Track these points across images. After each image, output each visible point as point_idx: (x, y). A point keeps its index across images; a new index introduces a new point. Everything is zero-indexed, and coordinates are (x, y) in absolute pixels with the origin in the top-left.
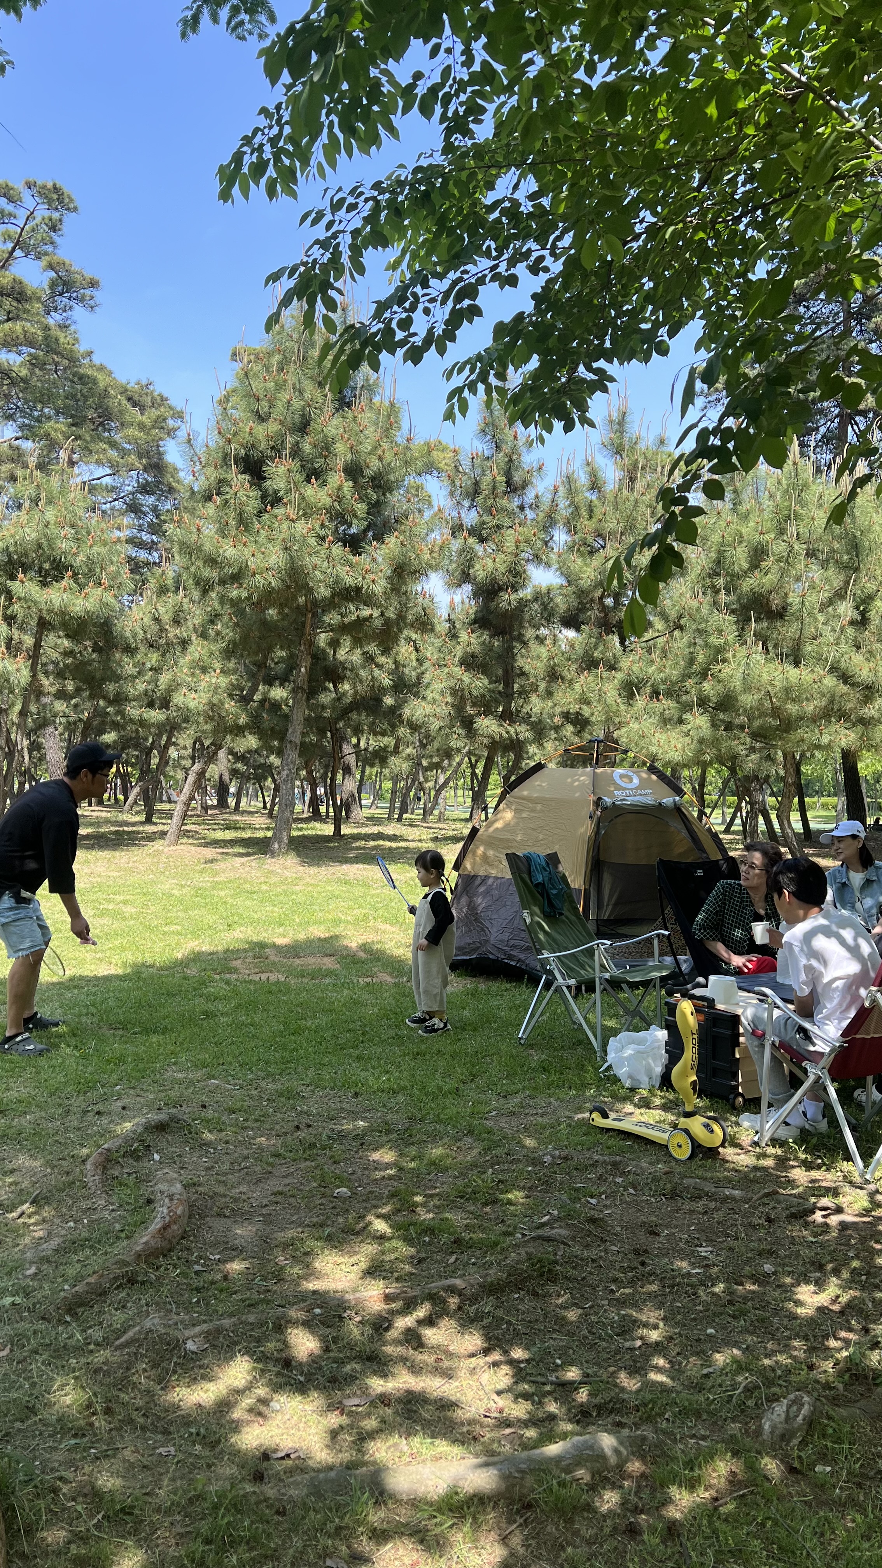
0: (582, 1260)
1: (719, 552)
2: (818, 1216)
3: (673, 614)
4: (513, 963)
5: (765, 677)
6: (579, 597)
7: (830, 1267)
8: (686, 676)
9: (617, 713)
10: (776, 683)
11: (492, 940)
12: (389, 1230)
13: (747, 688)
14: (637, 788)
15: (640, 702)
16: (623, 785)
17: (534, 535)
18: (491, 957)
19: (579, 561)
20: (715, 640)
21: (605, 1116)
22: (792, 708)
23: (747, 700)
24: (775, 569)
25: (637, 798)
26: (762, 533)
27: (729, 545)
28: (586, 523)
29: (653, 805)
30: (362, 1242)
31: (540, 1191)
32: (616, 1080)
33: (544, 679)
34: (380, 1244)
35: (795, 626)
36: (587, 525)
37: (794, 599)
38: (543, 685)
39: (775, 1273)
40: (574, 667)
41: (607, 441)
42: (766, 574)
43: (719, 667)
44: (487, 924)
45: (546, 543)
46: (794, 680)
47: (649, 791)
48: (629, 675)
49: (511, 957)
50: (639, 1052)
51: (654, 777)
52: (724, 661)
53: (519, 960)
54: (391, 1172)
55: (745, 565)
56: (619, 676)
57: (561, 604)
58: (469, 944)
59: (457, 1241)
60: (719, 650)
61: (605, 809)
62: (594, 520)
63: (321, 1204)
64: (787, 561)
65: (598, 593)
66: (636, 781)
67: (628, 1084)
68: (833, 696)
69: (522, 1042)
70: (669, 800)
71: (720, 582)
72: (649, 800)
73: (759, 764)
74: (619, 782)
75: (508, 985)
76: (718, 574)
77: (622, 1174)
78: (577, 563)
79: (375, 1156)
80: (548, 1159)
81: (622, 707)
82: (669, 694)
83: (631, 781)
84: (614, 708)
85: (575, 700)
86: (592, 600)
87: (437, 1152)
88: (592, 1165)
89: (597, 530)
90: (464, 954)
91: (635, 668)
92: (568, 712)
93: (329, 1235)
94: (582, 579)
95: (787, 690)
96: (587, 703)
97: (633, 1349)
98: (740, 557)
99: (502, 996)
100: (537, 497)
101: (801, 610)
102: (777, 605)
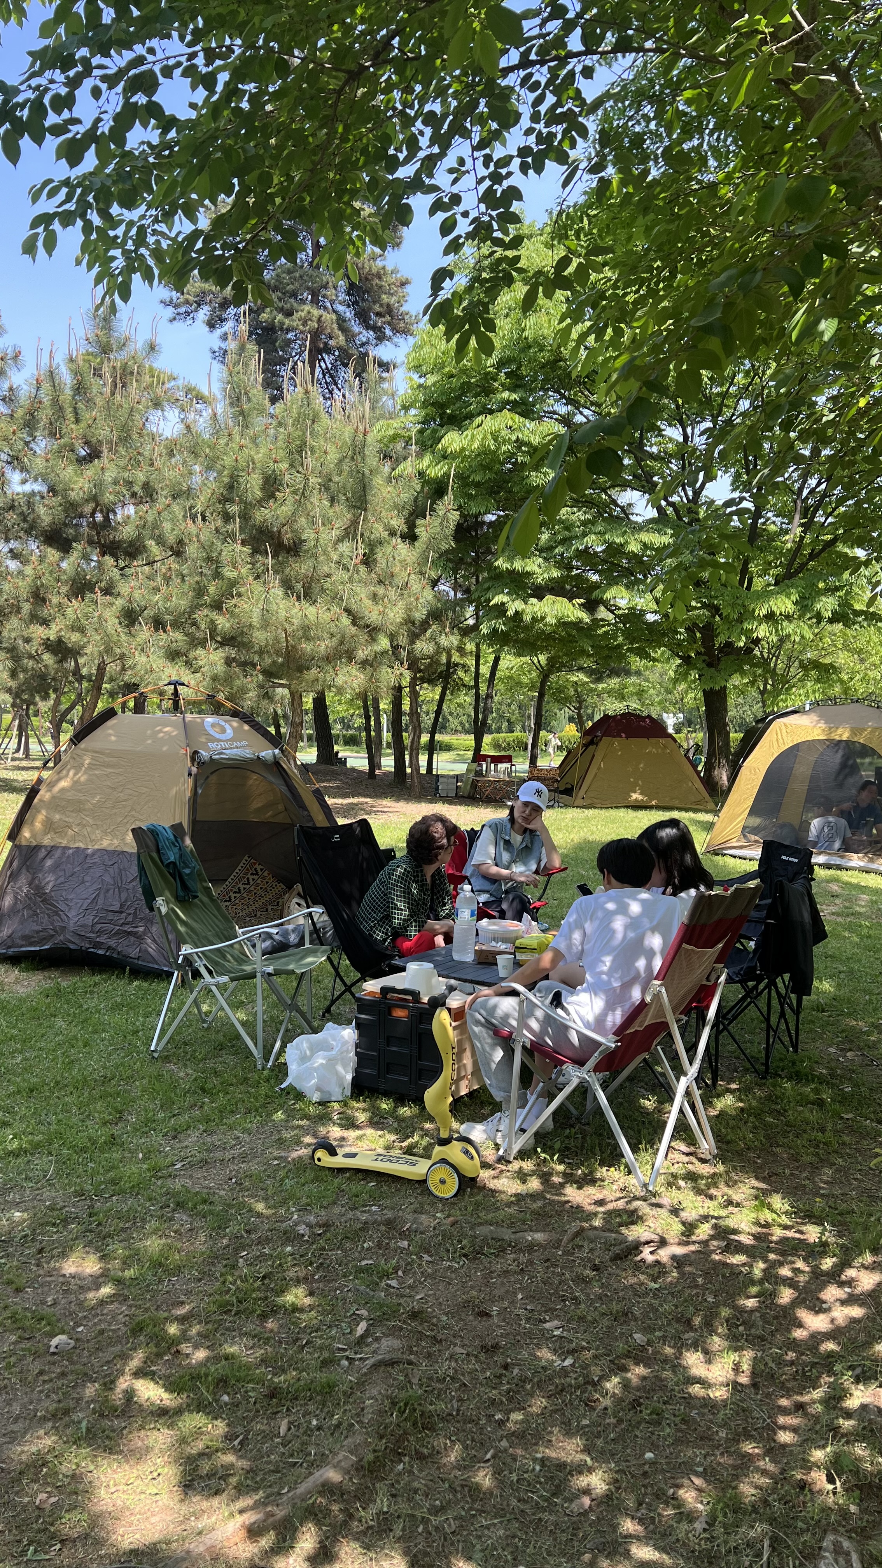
0: (439, 1380)
1: (231, 477)
2: (646, 1254)
3: (171, 539)
4: (100, 952)
5: (282, 614)
6: (66, 510)
7: (697, 1321)
8: (194, 608)
9: (118, 644)
10: (294, 621)
11: (71, 926)
12: (166, 1396)
13: (265, 625)
14: (232, 740)
15: (144, 633)
16: (217, 736)
17: (14, 433)
18: (72, 947)
19: (70, 470)
20: (229, 573)
21: (332, 1152)
22: (307, 647)
23: (260, 637)
24: (290, 500)
25: (235, 751)
26: (275, 461)
27: (243, 471)
28: (73, 426)
29: (251, 759)
30: (142, 1427)
31: (319, 1281)
32: (299, 1096)
33: (27, 600)
34: (170, 1426)
35: (310, 563)
36: (73, 430)
37: (308, 535)
38: (26, 607)
39: (649, 1343)
40: (64, 589)
41: (91, 336)
42: (281, 504)
43: (234, 601)
44: (62, 906)
45: (27, 444)
46: (312, 618)
47: (244, 743)
48: (130, 601)
49: (98, 945)
50: (330, 1060)
51: (246, 727)
52: (239, 595)
53: (109, 948)
54: (106, 1290)
55: (259, 494)
56: (119, 602)
57: (45, 515)
58: (38, 932)
59: (274, 1393)
60: (233, 583)
61: (201, 764)
62: (83, 425)
63: (41, 1373)
64: (303, 494)
65: (88, 509)
66: (229, 732)
67: (316, 1097)
68: (343, 636)
69: (156, 1055)
70: (268, 753)
71: (234, 509)
72: (247, 753)
73: (258, 702)
74: (212, 732)
75: (97, 978)
76: (231, 500)
77: (403, 1235)
78: (67, 472)
79: (70, 1267)
80: (302, 1229)
81: (123, 637)
82: (176, 625)
83: (224, 731)
84: (115, 638)
85: (67, 626)
86: (81, 516)
87: (153, 1245)
88: (362, 1229)
89: (85, 436)
90: (31, 945)
91: (137, 595)
92: (48, 639)
93: (88, 1430)
94: (72, 490)
95: (306, 629)
96: (82, 630)
97: (585, 1514)
98: (253, 484)
99: (91, 992)
100: (11, 389)
101: (316, 546)
102: (288, 539)
